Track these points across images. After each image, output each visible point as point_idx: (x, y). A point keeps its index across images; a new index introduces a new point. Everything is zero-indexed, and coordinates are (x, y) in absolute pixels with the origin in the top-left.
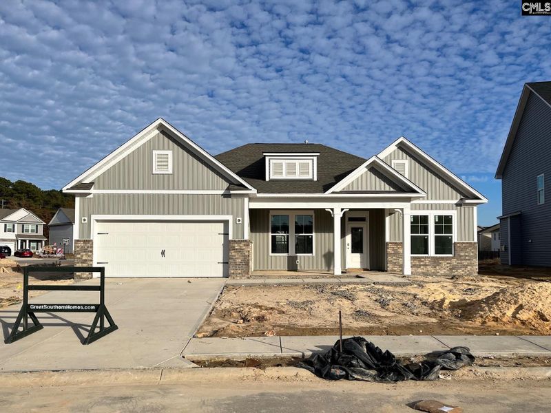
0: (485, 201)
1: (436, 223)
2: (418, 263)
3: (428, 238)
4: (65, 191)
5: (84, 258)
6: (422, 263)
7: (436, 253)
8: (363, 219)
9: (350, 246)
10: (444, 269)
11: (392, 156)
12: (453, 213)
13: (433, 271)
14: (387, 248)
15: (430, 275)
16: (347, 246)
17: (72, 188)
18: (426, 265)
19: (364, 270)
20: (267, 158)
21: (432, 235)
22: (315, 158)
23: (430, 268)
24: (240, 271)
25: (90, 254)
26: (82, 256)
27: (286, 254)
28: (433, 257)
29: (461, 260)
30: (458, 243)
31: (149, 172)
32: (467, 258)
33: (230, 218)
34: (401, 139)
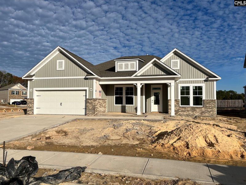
0: (220, 78)
1: (193, 90)
2: (184, 110)
3: (189, 97)
4: (23, 78)
5: (30, 106)
6: (186, 110)
7: (194, 105)
8: (159, 89)
9: (153, 102)
10: (198, 113)
11: (171, 57)
12: (203, 85)
13: (192, 114)
14: (169, 102)
15: (190, 116)
16: (152, 101)
17: (26, 77)
18: (188, 111)
19: (159, 113)
20: (116, 62)
21: (191, 96)
22: (137, 61)
23: (190, 112)
24: (91, 113)
25: (33, 104)
26: (30, 105)
27: (121, 105)
28: (192, 107)
29: (207, 108)
30: (205, 100)
31: (55, 70)
32: (210, 107)
33: (87, 89)
34: (175, 49)
